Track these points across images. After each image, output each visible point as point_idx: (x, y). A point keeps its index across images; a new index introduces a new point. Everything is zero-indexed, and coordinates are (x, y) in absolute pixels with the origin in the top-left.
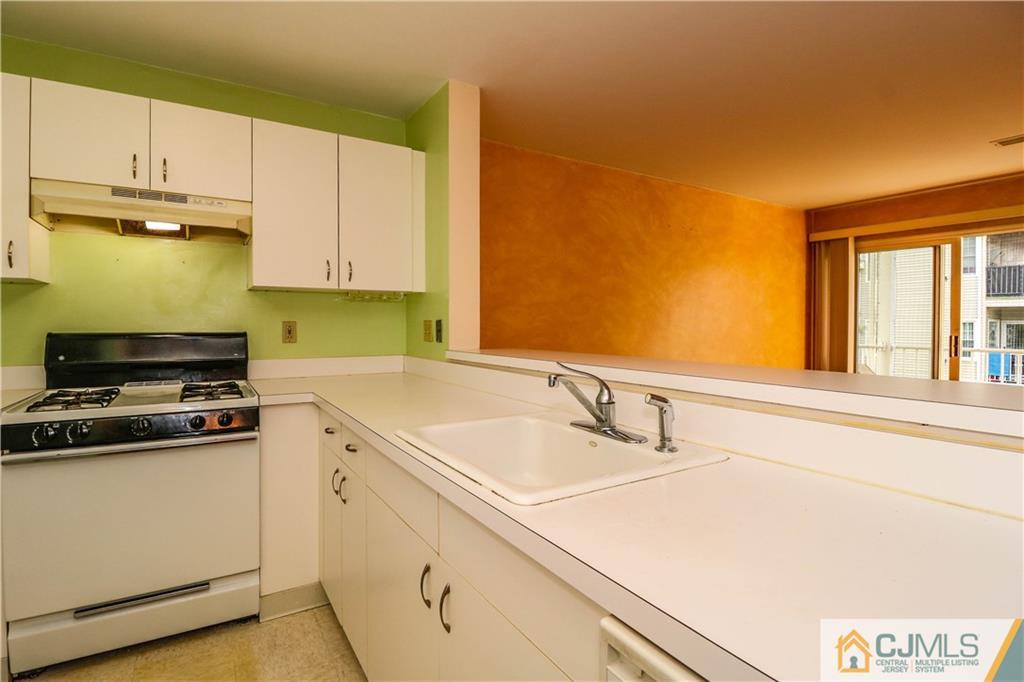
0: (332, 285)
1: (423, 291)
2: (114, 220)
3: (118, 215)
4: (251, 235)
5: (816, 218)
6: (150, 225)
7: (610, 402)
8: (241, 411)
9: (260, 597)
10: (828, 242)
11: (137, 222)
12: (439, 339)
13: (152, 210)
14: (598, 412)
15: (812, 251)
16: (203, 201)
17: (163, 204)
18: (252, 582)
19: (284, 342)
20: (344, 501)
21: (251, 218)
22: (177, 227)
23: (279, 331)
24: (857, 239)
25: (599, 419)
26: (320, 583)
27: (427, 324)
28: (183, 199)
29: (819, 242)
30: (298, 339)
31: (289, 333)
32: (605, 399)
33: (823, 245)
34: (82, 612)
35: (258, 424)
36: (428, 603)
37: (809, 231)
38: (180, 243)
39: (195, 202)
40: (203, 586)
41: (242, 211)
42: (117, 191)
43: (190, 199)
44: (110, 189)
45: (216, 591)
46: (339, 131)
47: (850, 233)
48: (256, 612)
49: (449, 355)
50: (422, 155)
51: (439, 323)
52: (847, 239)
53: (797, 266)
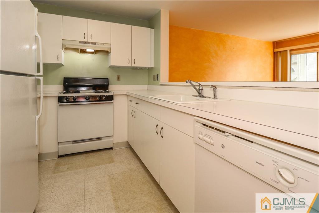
0: (130, 65)
1: (153, 67)
2: (79, 49)
3: (80, 48)
4: (110, 52)
5: (276, 44)
6: (88, 50)
7: (202, 89)
8: (109, 96)
9: (113, 143)
10: (280, 52)
11: (84, 49)
12: (157, 79)
13: (88, 46)
14: (199, 92)
15: (275, 54)
16: (100, 44)
17: (91, 45)
18: (111, 139)
19: (117, 81)
20: (135, 117)
21: (110, 48)
22: (93, 51)
23: (116, 78)
24: (291, 50)
25: (199, 94)
26: (127, 141)
27: (154, 76)
28: (95, 43)
29: (278, 52)
30: (121, 80)
31: (119, 78)
32: (201, 88)
33: (279, 53)
34: (74, 142)
35: (113, 99)
36: (157, 133)
37: (274, 48)
38: (93, 55)
39: (98, 44)
40: (100, 139)
41: (108, 46)
42: (81, 42)
43: (97, 44)
44: (79, 42)
45: (103, 140)
46: (132, 25)
47: (288, 49)
48: (112, 147)
49: (160, 83)
50: (153, 30)
51: (157, 75)
52: (287, 50)
53: (270, 60)
